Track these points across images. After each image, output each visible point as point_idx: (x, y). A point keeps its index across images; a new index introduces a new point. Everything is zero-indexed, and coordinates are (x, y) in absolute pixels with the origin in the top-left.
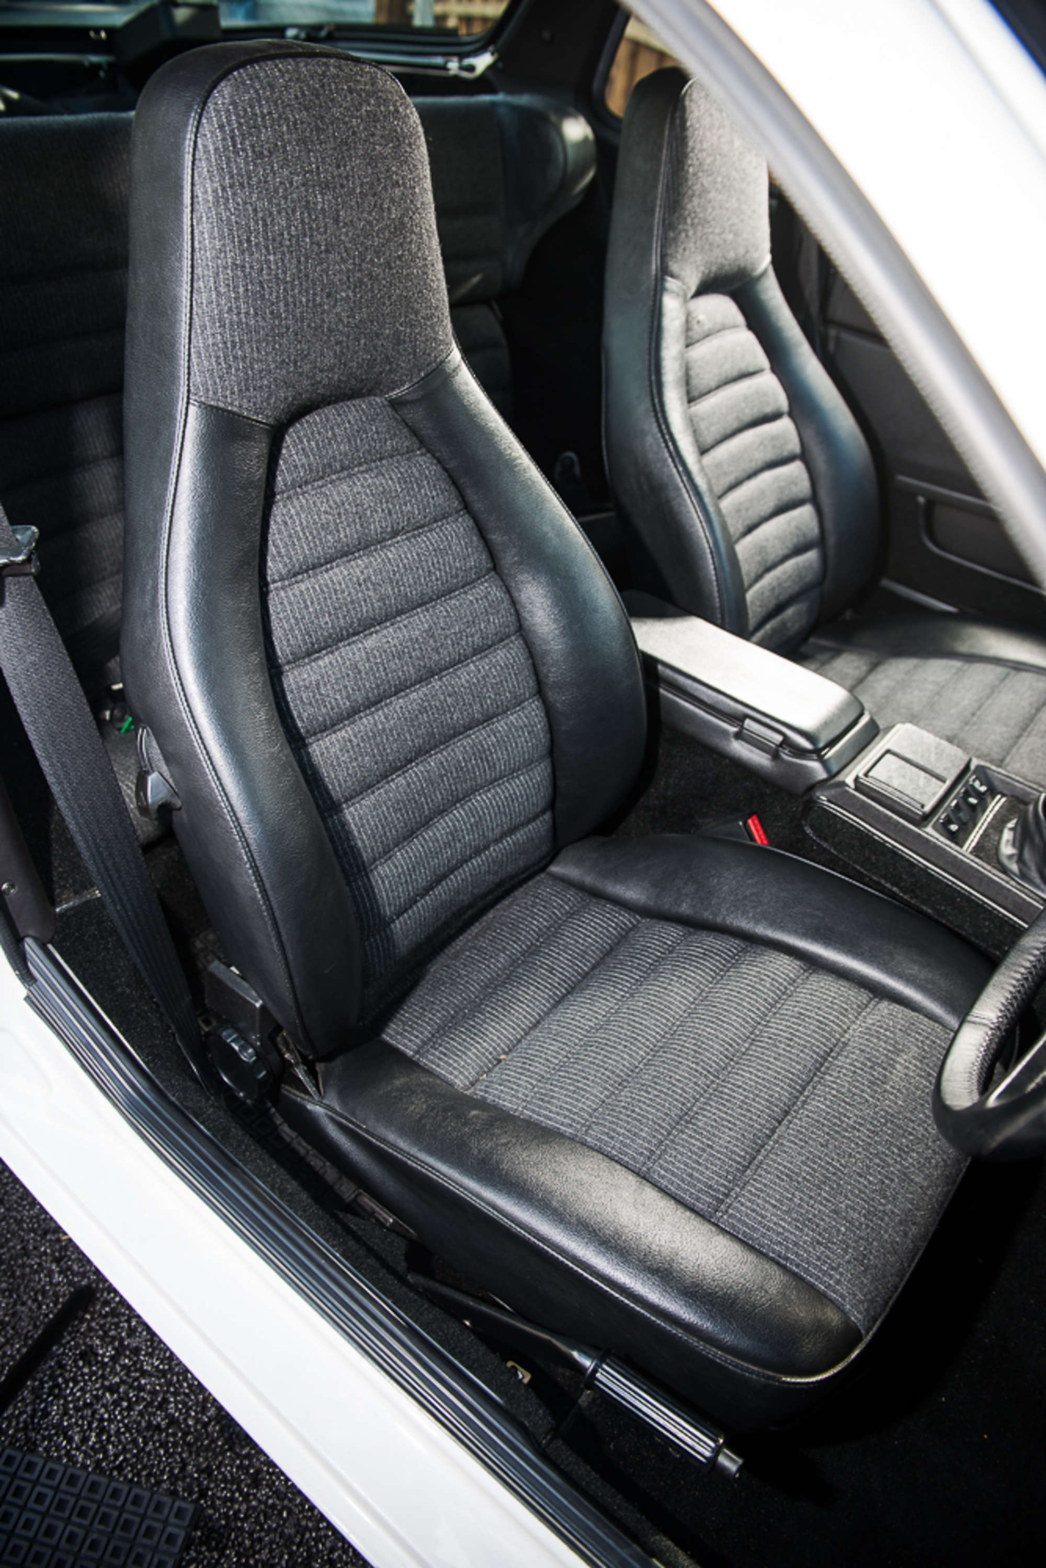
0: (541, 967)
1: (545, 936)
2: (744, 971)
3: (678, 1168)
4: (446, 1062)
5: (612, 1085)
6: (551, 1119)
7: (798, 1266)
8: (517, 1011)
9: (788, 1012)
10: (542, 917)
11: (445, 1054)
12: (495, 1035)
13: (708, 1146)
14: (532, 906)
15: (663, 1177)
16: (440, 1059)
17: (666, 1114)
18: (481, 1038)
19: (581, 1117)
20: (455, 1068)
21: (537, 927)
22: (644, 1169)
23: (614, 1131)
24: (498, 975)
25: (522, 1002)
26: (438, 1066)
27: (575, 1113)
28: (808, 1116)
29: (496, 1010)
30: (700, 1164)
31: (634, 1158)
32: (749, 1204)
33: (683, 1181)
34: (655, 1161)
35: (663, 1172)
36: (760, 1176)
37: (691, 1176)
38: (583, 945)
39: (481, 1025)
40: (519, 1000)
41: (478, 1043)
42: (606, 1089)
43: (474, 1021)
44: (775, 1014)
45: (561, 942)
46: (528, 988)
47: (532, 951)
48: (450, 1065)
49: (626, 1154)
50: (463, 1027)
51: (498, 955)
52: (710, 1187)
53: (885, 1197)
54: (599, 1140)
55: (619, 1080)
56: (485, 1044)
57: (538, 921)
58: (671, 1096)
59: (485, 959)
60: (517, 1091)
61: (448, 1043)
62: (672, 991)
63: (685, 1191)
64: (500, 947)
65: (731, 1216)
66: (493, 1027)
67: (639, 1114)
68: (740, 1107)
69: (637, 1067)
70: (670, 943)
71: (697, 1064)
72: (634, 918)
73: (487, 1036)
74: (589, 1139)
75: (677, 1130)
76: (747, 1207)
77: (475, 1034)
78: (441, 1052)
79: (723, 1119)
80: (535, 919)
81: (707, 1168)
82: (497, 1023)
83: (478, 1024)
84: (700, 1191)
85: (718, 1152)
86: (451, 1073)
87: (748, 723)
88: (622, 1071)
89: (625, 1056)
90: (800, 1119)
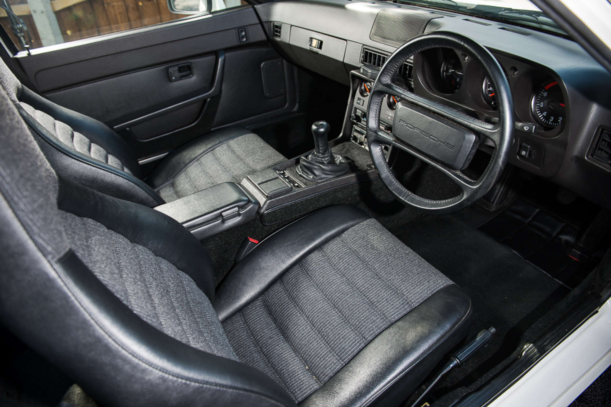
0: (267, 341)
1: (251, 335)
2: (311, 269)
3: (393, 311)
4: (305, 389)
5: (346, 326)
6: (354, 351)
7: (435, 289)
8: (286, 356)
9: (337, 261)
10: (241, 333)
11: (300, 389)
12: (296, 367)
13: (386, 300)
14: (234, 335)
15: (394, 317)
16: (302, 392)
17: (368, 310)
18: (296, 373)
19: (358, 339)
20: (309, 386)
21: (245, 337)
22: (389, 323)
23: (370, 328)
24: (263, 359)
25: (283, 353)
26: (305, 393)
27: (355, 341)
28: (380, 270)
29: (282, 364)
30: (393, 305)
31: (384, 325)
32: (412, 295)
33: (398, 311)
34: (387, 318)
35: (393, 317)
36: (401, 289)
37: (397, 308)
38: (263, 322)
39: (289, 371)
40: (281, 354)
41: (298, 375)
42: (347, 328)
43: (286, 374)
44: (335, 266)
45: (258, 330)
46: (276, 349)
47: (257, 342)
48: (307, 388)
49: (381, 327)
50: (287, 379)
51: (253, 356)
52: (403, 304)
53: (413, 261)
54: (371, 335)
55: (344, 323)
56: (299, 372)
57: (243, 335)
58: (360, 306)
59: (253, 362)
60: (332, 362)
61: (295, 386)
62: (309, 294)
63: (402, 312)
64: (249, 354)
65: (414, 302)
66: (292, 367)
67: (365, 318)
68: (372, 287)
69: (340, 315)
70: (282, 290)
71: (348, 294)
72: (259, 300)
73: (295, 370)
74: (370, 338)
75: (375, 308)
76: (413, 296)
77: (293, 375)
78: (298, 391)
79: (376, 293)
80: (241, 336)
81: (395, 302)
82: (290, 365)
83: (288, 372)
84: (403, 307)
85: (390, 298)
86: (311, 389)
87: (223, 214)
88: (340, 321)
89: (333, 318)
90: (381, 272)
